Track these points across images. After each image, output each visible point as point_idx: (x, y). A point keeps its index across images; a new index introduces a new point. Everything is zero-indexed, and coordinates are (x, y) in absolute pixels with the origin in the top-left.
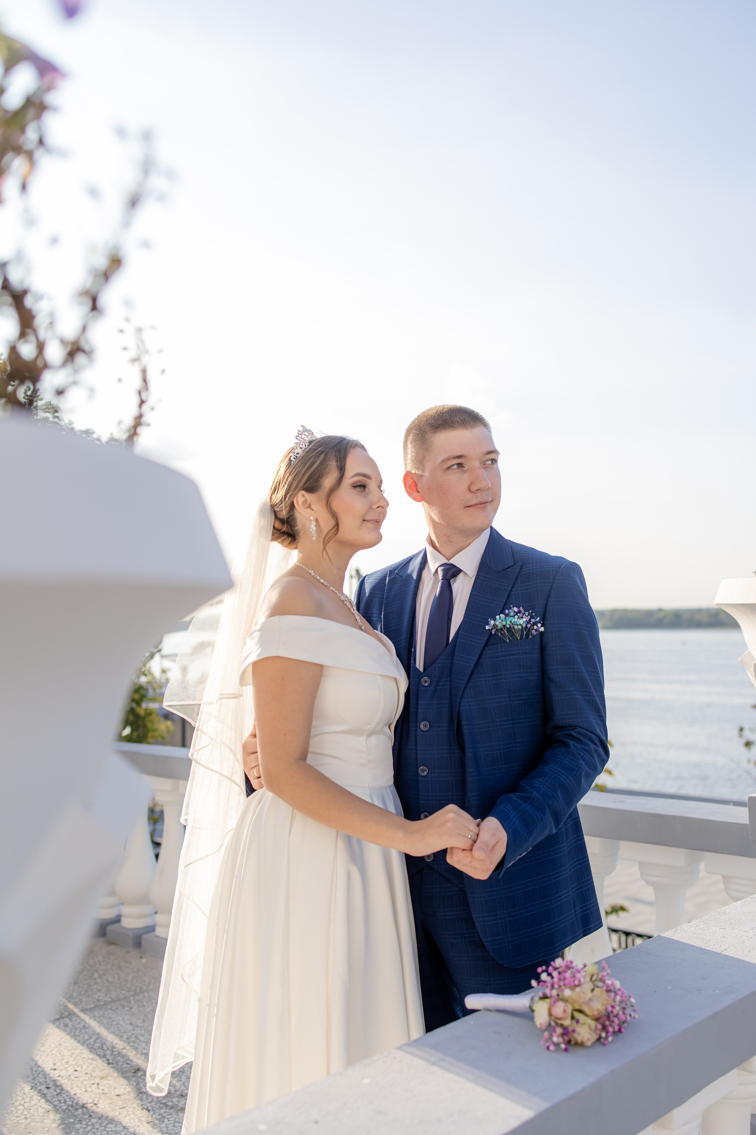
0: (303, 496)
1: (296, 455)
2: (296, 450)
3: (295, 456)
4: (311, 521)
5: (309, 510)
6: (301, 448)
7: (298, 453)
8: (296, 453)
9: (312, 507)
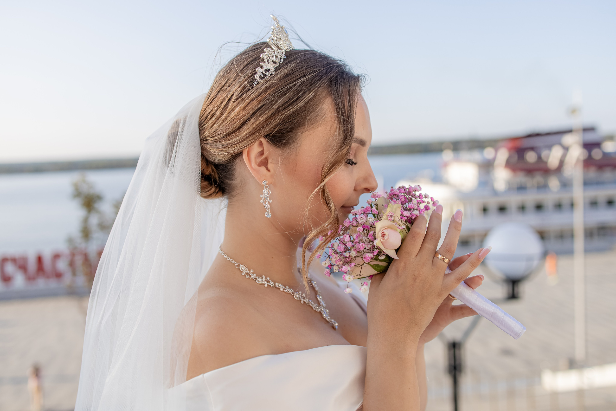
0: (261, 144)
1: (264, 72)
2: (267, 63)
3: (262, 73)
4: (262, 187)
5: (263, 169)
6: (274, 63)
7: (268, 70)
8: (265, 68)
9: (270, 166)
